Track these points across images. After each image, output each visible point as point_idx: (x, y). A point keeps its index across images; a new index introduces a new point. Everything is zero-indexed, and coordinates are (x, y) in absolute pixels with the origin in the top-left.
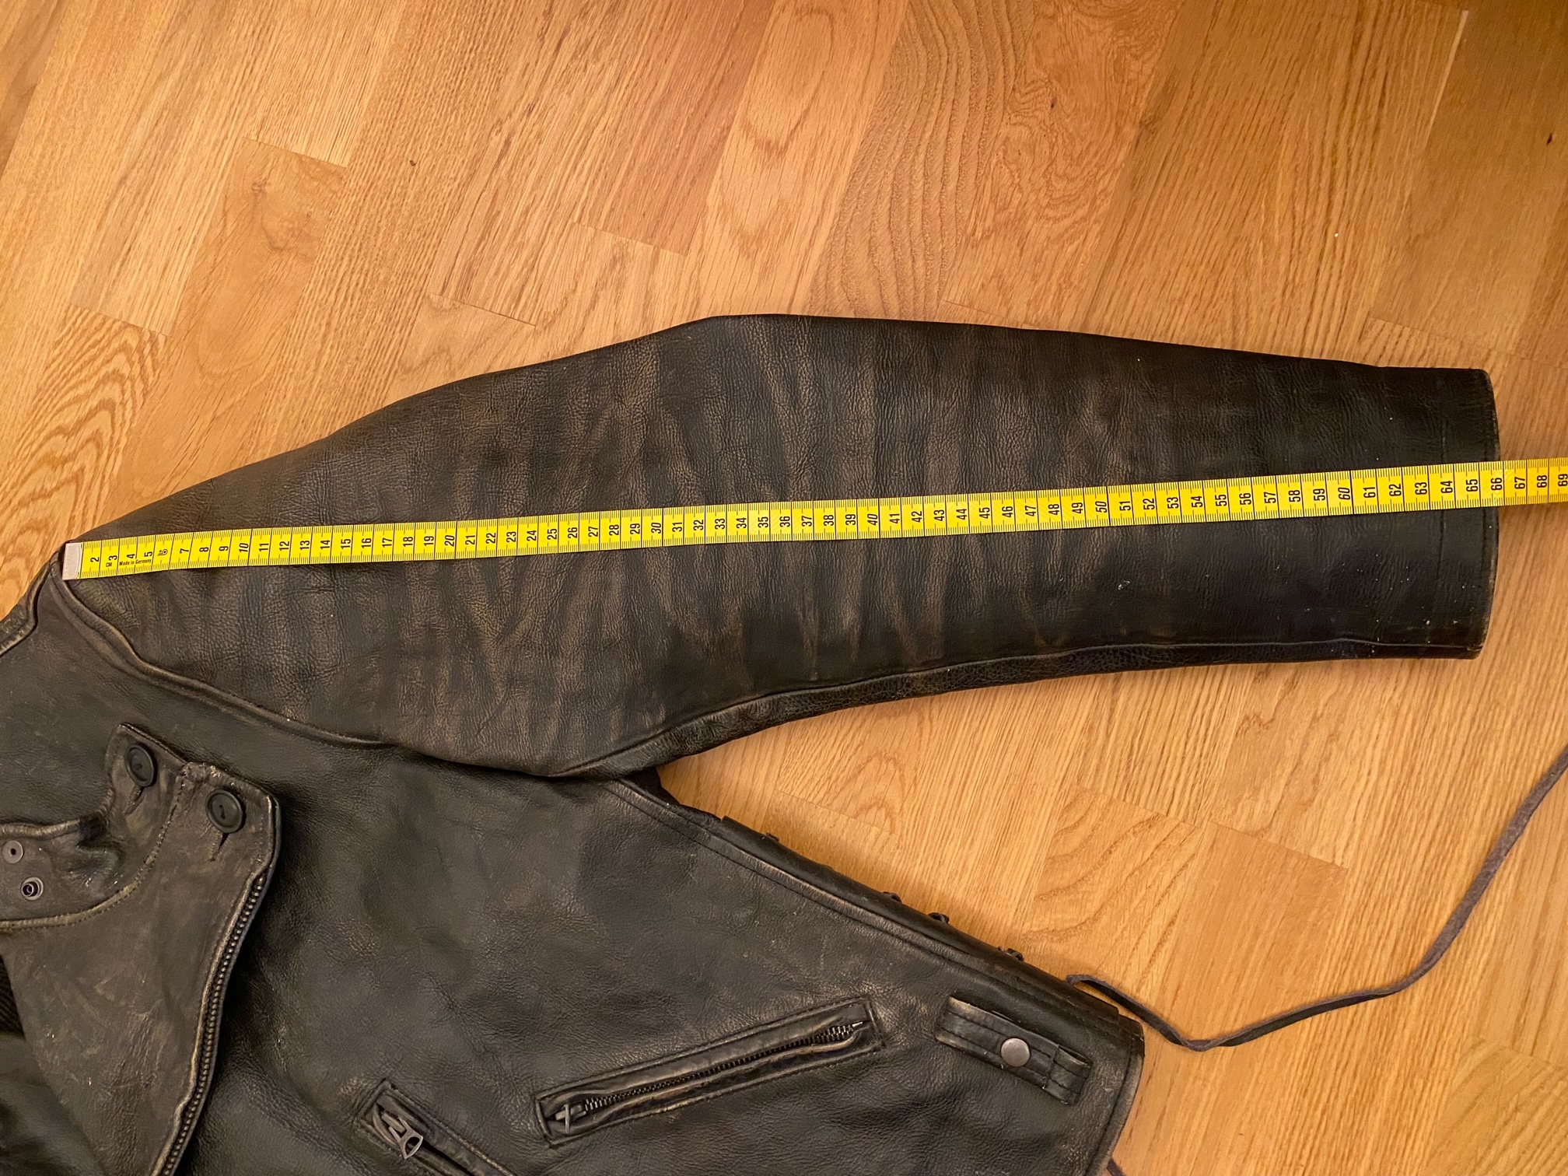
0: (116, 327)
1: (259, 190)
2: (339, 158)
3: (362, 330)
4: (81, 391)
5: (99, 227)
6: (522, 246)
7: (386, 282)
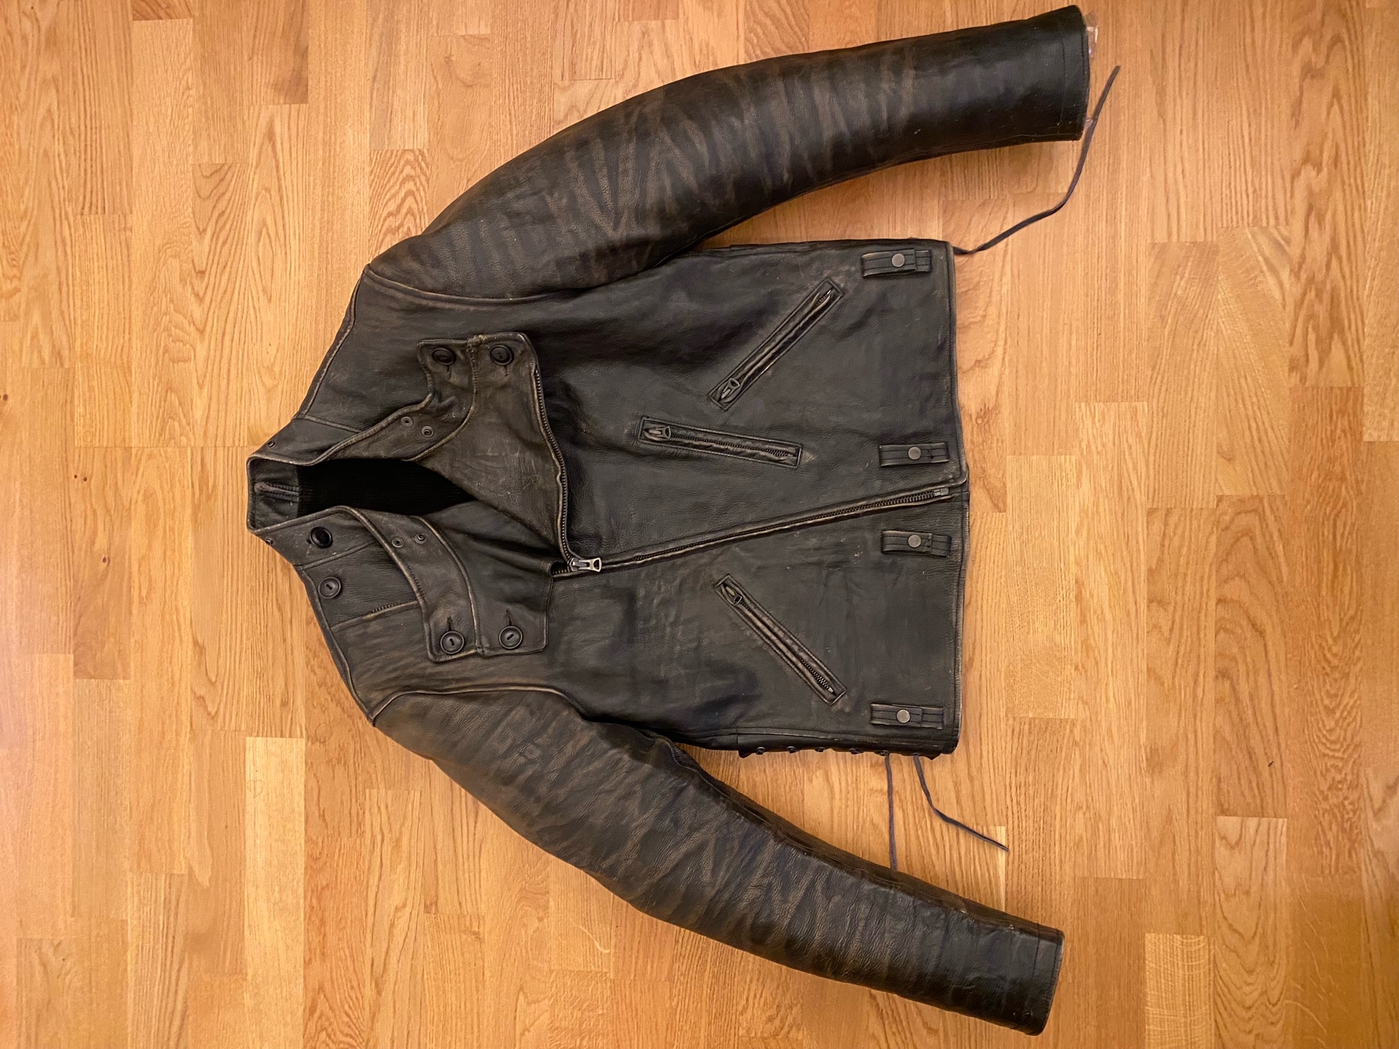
0: (399, 154)
1: (448, 60)
2: (485, 30)
3: (528, 110)
4: (393, 191)
5: (371, 107)
6: (594, 43)
7: (532, 83)
